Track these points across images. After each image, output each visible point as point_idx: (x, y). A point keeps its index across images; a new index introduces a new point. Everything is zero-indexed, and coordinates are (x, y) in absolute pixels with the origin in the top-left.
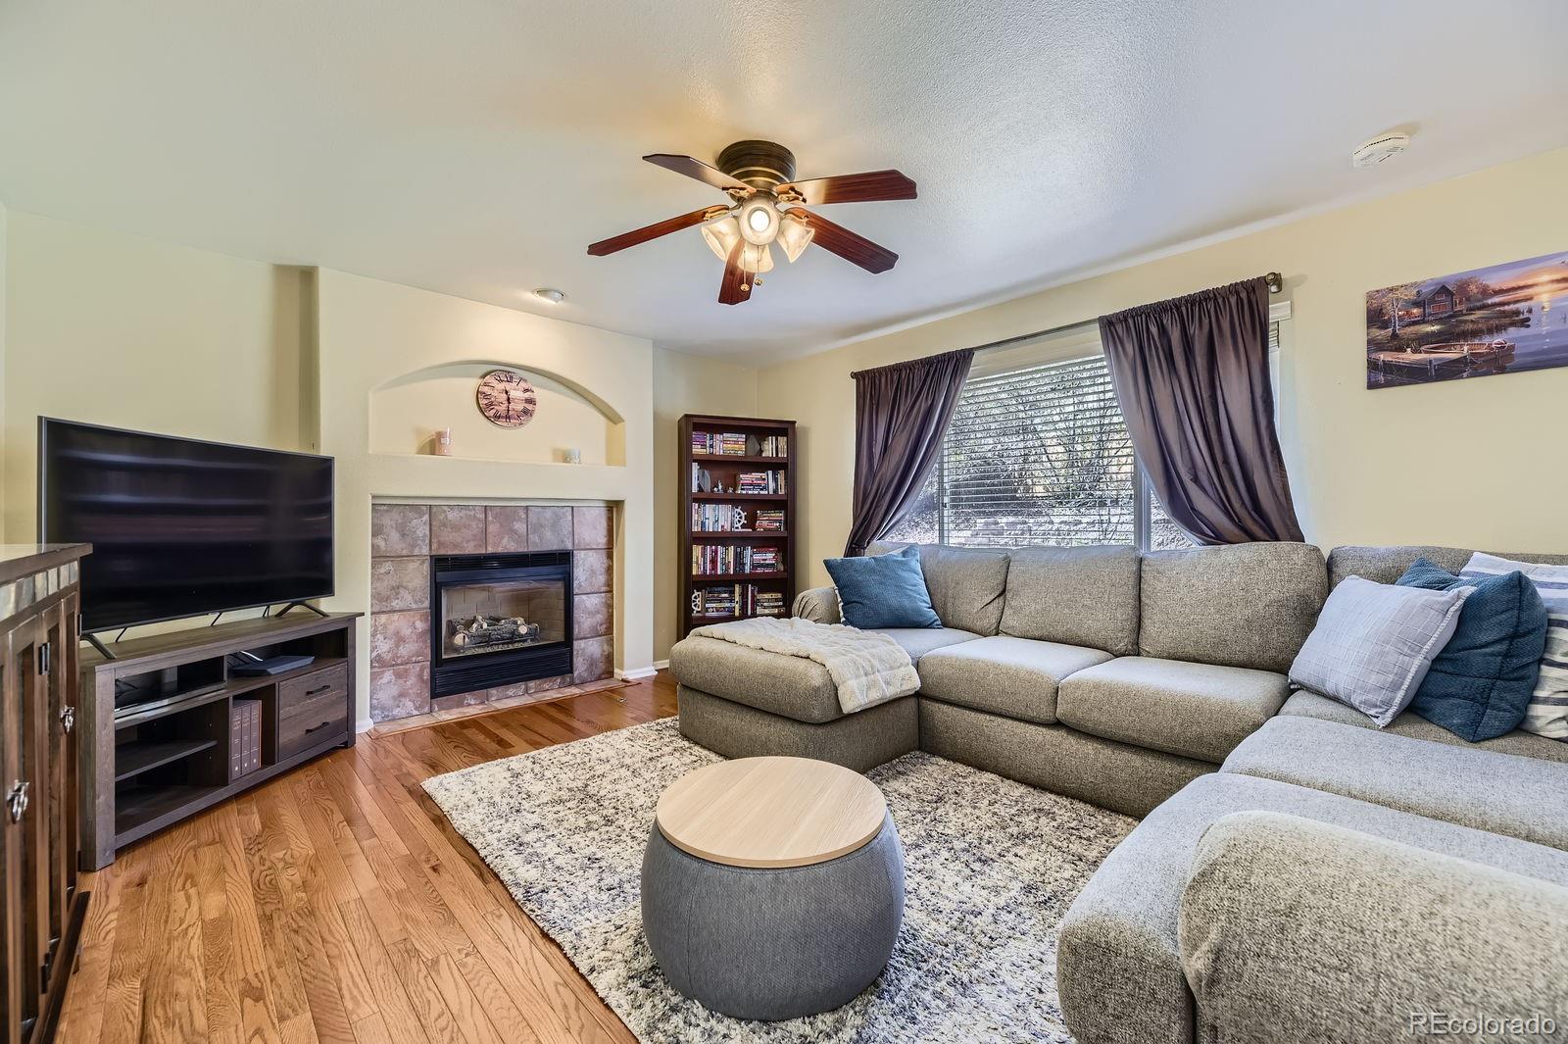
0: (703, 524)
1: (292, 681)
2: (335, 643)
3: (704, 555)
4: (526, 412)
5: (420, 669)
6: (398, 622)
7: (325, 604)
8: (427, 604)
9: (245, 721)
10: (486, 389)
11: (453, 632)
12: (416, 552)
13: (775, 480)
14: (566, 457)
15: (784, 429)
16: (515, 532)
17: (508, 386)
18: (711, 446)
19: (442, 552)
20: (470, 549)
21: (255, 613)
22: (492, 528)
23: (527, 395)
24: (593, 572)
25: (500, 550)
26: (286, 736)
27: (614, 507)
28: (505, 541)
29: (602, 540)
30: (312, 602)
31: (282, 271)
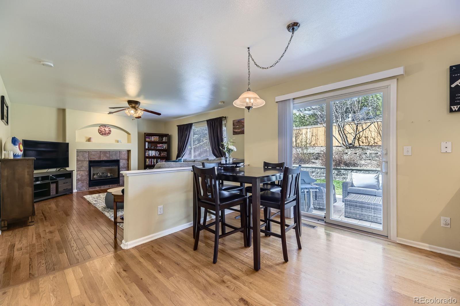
0: (149, 155)
1: (61, 182)
2: (69, 175)
3: (149, 161)
4: (109, 133)
5: (87, 181)
6: (82, 173)
7: (67, 169)
8: (88, 169)
9: (53, 186)
10: (100, 129)
11: (94, 175)
12: (86, 160)
13: (165, 146)
14: (118, 142)
15: (167, 135)
16: (107, 156)
17: (105, 128)
18: (151, 139)
19: (91, 160)
20: (97, 159)
21: (54, 170)
22: (101, 155)
23: (109, 130)
24: (124, 164)
25: (103, 159)
26: (60, 190)
27: (129, 151)
28: (105, 158)
29: (126, 158)
30: (65, 168)
31: (59, 110)
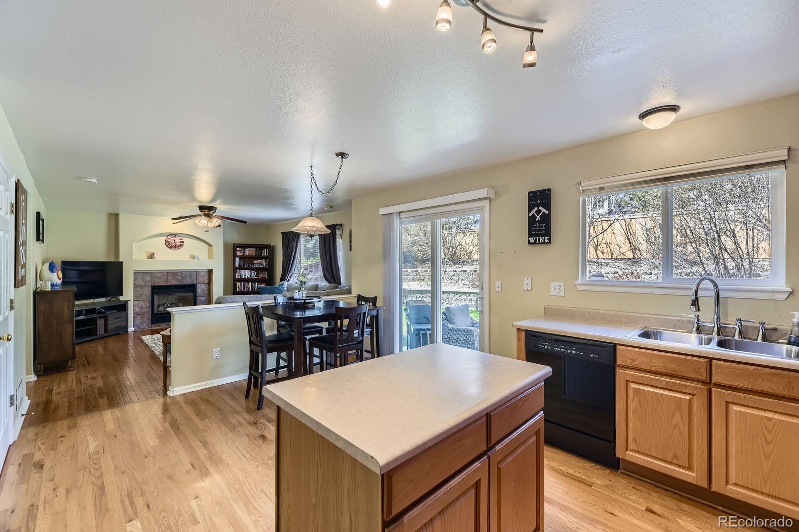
0: (241, 276)
1: (112, 316)
2: (124, 307)
3: (241, 285)
4: (181, 245)
5: (148, 316)
6: (141, 303)
7: (121, 298)
8: (150, 299)
9: (101, 323)
10: (168, 240)
11: (159, 306)
12: (147, 285)
13: (266, 262)
14: (193, 257)
15: (268, 247)
16: (177, 279)
17: (175, 238)
18: (244, 252)
19: (154, 285)
20: (163, 284)
21: (103, 300)
22: (169, 278)
23: (181, 240)
24: (203, 290)
25: (172, 284)
26: (110, 327)
27: (210, 272)
28: (174, 282)
29: (207, 281)
30: (117, 297)
31: (110, 215)
